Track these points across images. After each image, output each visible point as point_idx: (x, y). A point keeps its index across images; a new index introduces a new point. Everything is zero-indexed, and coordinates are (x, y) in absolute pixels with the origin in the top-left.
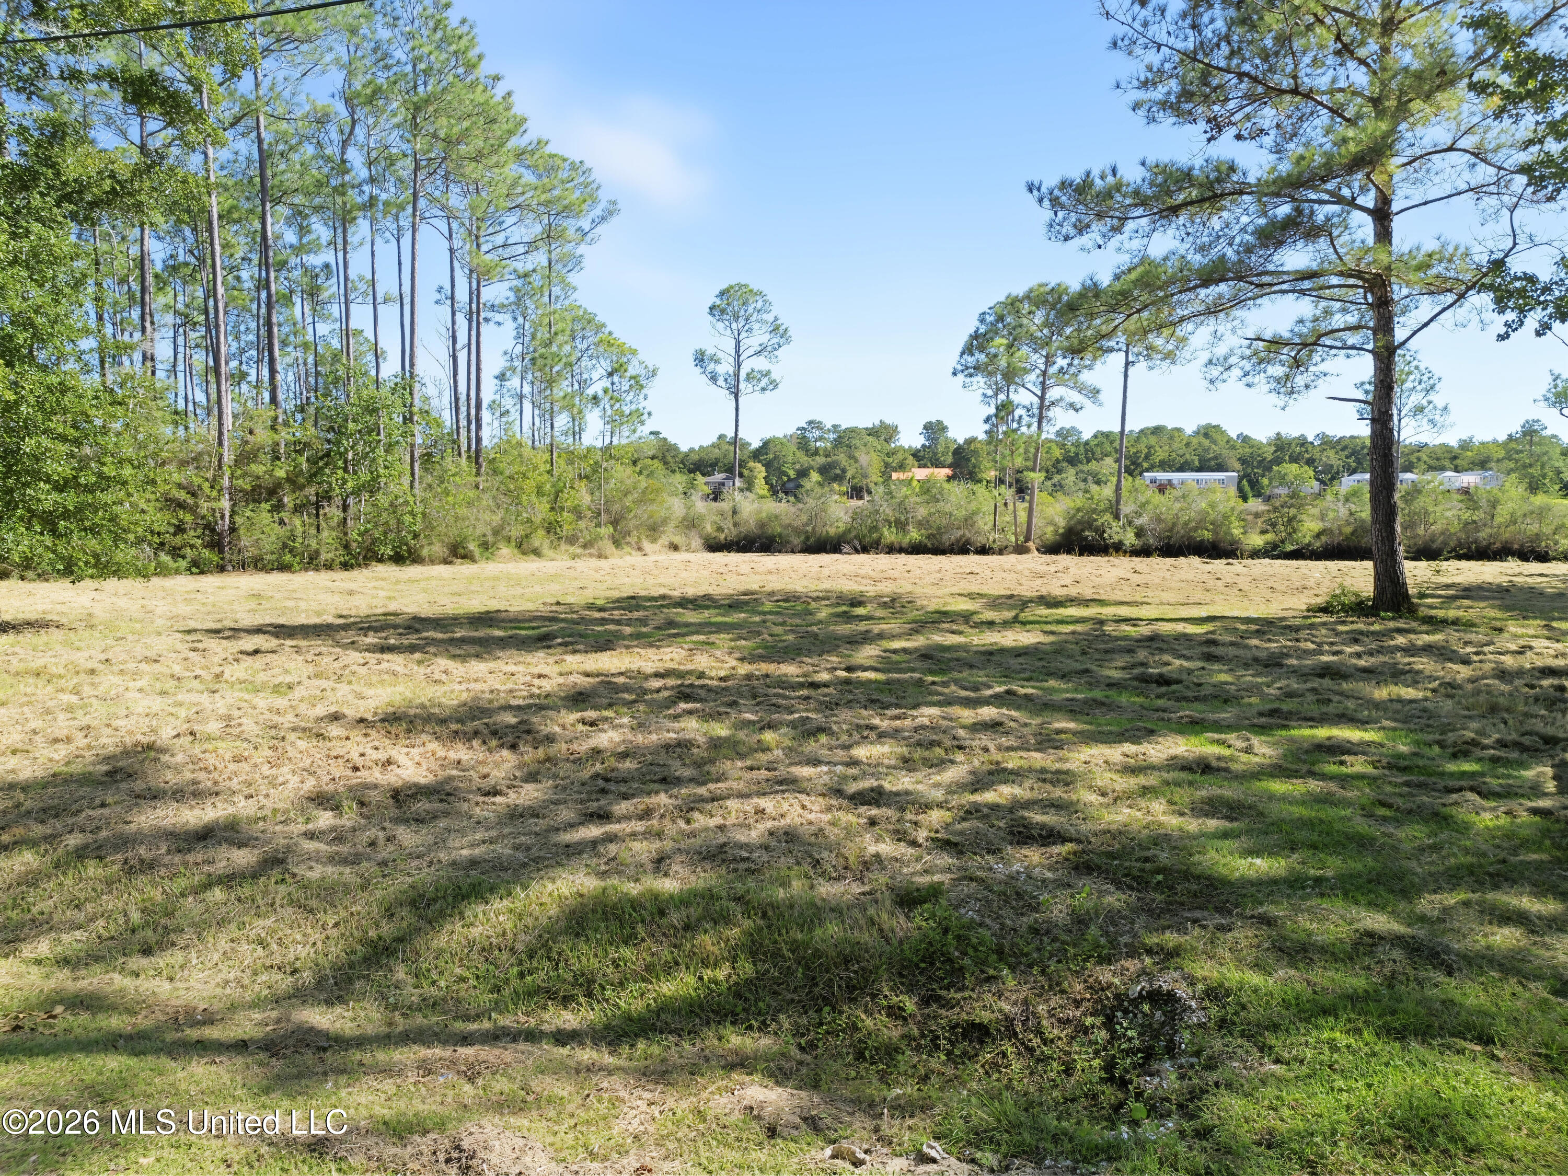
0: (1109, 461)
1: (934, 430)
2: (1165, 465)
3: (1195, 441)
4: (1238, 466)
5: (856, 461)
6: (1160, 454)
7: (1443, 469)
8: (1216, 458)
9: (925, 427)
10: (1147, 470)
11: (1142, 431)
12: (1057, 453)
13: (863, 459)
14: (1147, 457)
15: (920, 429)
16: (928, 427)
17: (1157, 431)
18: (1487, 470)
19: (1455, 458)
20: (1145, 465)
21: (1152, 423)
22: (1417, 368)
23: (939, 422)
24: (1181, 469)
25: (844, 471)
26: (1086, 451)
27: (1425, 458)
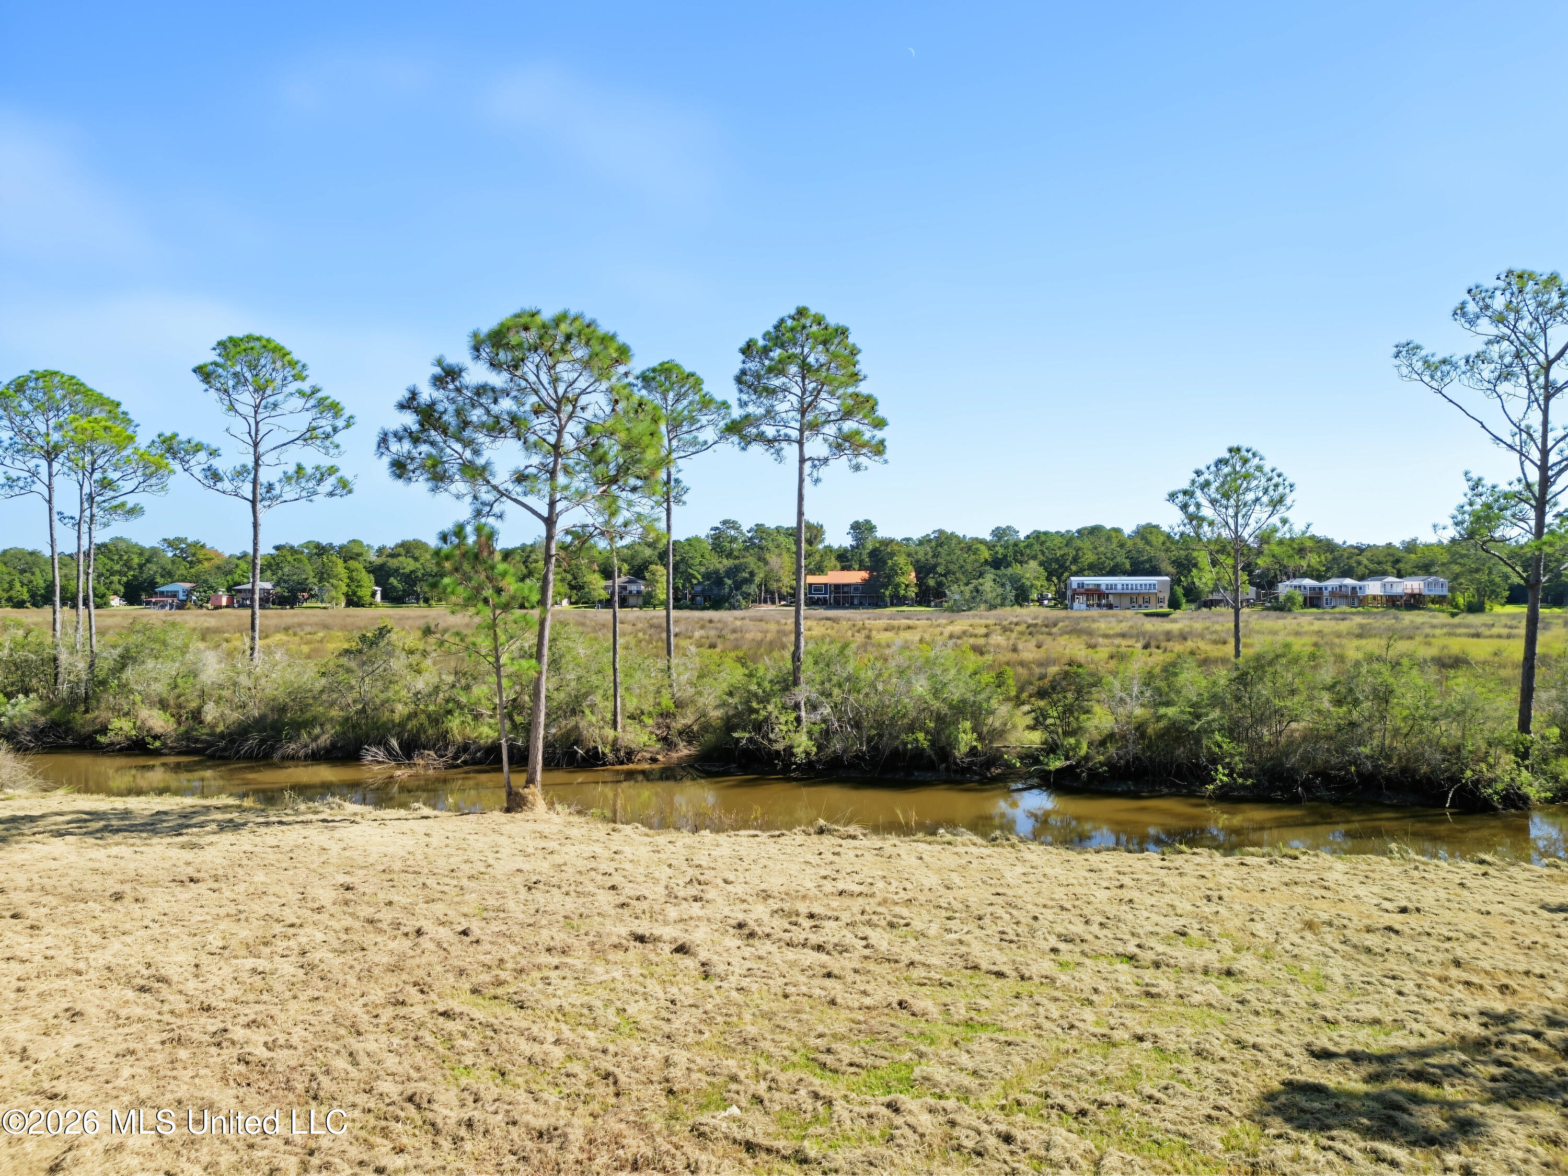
0: (1033, 564)
1: (861, 529)
2: (1097, 569)
3: (1129, 543)
4: (1171, 569)
5: (766, 563)
6: (1089, 557)
7: (1385, 574)
8: (1150, 560)
9: (852, 527)
10: (1076, 574)
11: (1079, 531)
12: (986, 554)
13: (773, 559)
14: (1075, 560)
15: (847, 528)
16: (856, 526)
17: (1095, 531)
18: (1430, 574)
19: (1397, 561)
20: (1074, 568)
21: (1090, 523)
22: (1259, 468)
23: (868, 522)
24: (1112, 572)
25: (752, 574)
26: (1015, 552)
27: (1365, 562)
